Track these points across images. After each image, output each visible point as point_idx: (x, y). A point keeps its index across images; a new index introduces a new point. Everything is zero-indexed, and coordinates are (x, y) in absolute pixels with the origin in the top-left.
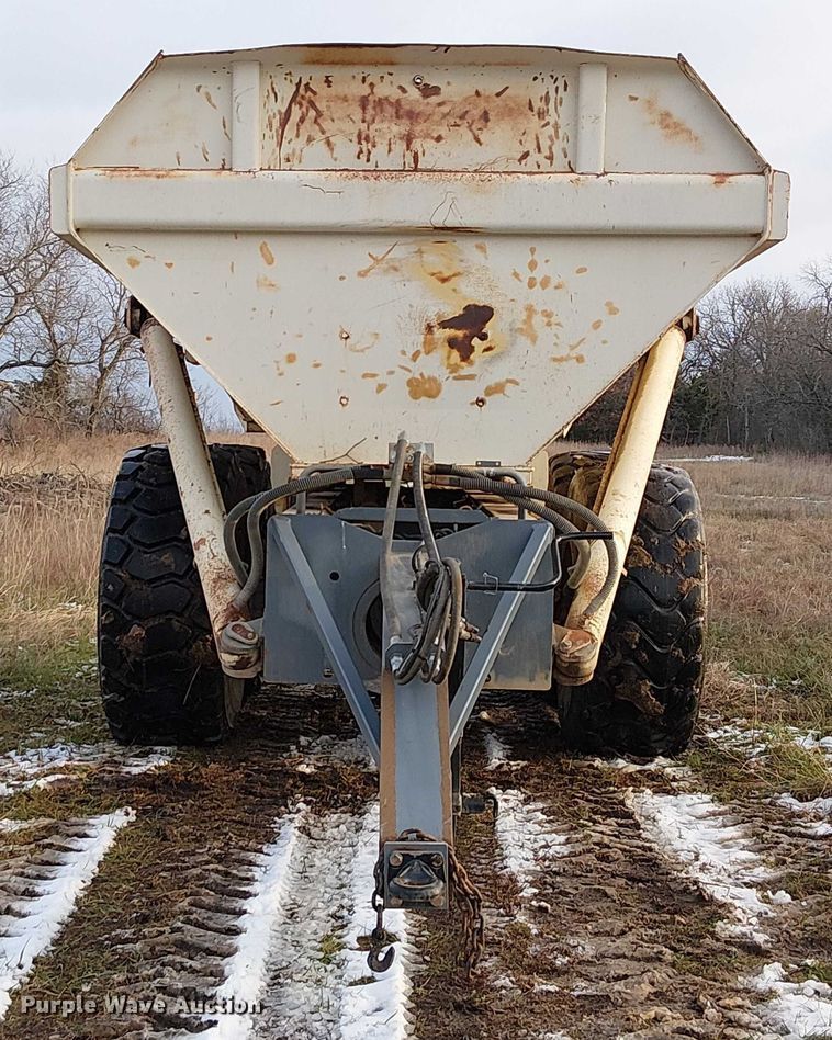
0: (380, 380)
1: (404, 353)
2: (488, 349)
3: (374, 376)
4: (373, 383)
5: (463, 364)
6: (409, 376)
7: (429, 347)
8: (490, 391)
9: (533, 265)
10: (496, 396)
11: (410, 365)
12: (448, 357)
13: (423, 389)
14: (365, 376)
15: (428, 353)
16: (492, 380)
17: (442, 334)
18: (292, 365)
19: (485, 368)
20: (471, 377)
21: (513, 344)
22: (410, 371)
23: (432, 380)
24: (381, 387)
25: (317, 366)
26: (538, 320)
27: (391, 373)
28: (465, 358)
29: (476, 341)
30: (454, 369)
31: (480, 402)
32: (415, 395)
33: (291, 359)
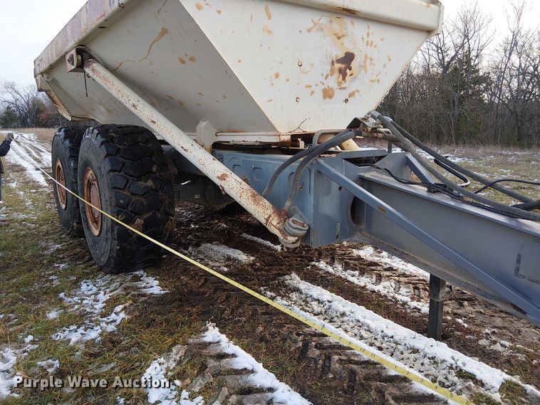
0: (312, 89)
1: (322, 75)
2: (351, 75)
3: (310, 86)
4: (309, 90)
5: (343, 82)
6: (323, 87)
7: (332, 72)
8: (351, 95)
9: (368, 35)
10: (353, 98)
11: (325, 82)
12: (338, 78)
13: (328, 94)
14: (307, 86)
15: (332, 75)
16: (351, 90)
17: (337, 66)
18: (279, 78)
19: (350, 84)
20: (345, 88)
21: (359, 72)
22: (323, 84)
23: (332, 89)
24: (312, 93)
25: (288, 80)
26: (368, 61)
27: (317, 85)
28: (344, 79)
29: (348, 71)
30: (340, 84)
31: (346, 101)
32: (325, 97)
33: (277, 76)
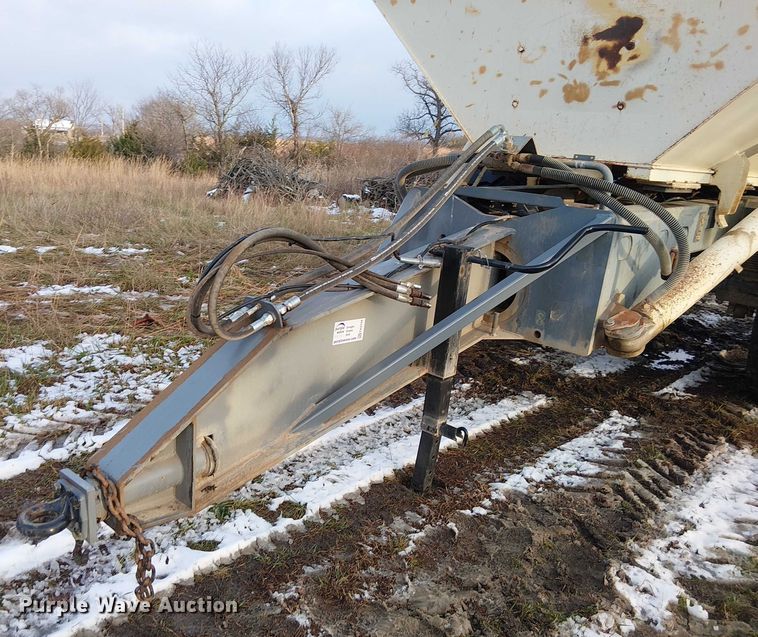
0: (542, 86)
1: (563, 63)
2: (634, 57)
3: (539, 83)
4: (537, 89)
5: (610, 72)
6: (565, 82)
7: (583, 56)
8: (630, 96)
10: (636, 101)
11: (567, 73)
12: (598, 66)
13: (575, 94)
14: (533, 83)
15: (582, 62)
16: (632, 86)
17: (595, 45)
18: (483, 75)
19: (628, 74)
20: (615, 83)
21: (656, 51)
22: (565, 78)
23: (583, 86)
24: (543, 93)
25: (499, 75)
26: (683, 28)
27: (552, 80)
28: (612, 65)
29: (623, 51)
30: (601, 75)
31: (621, 106)
32: (568, 99)
33: (482, 70)
